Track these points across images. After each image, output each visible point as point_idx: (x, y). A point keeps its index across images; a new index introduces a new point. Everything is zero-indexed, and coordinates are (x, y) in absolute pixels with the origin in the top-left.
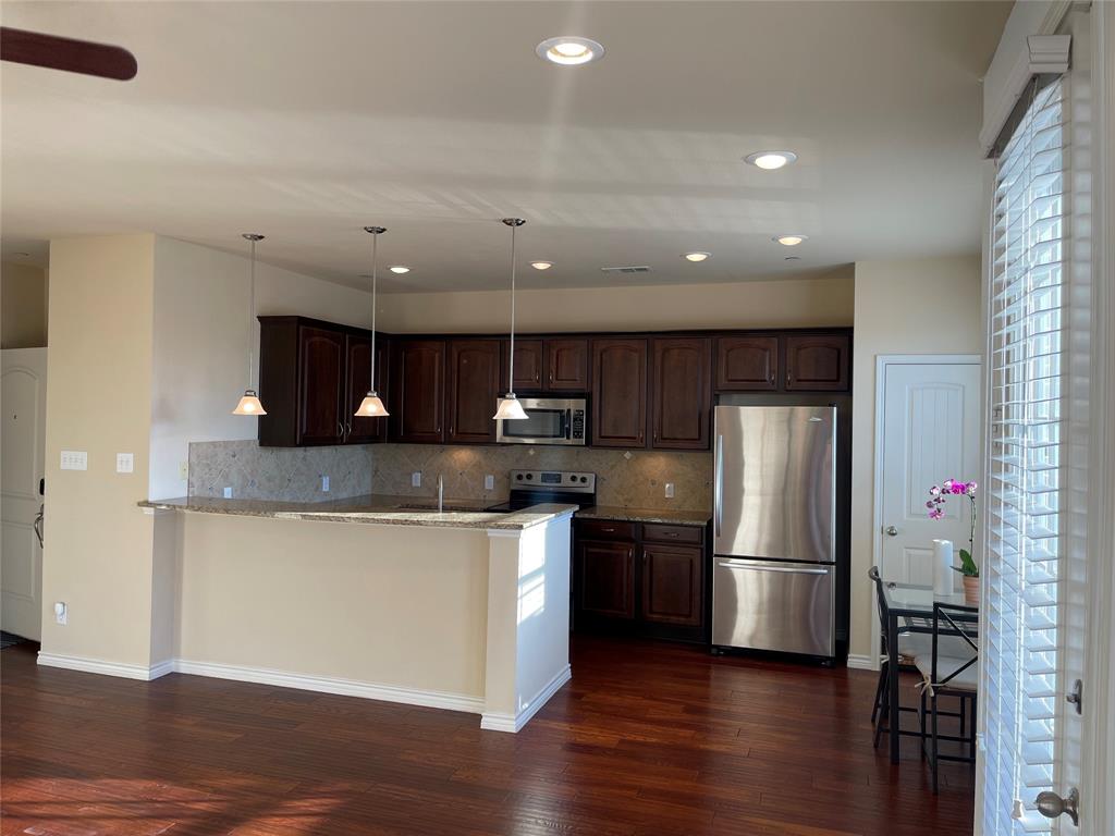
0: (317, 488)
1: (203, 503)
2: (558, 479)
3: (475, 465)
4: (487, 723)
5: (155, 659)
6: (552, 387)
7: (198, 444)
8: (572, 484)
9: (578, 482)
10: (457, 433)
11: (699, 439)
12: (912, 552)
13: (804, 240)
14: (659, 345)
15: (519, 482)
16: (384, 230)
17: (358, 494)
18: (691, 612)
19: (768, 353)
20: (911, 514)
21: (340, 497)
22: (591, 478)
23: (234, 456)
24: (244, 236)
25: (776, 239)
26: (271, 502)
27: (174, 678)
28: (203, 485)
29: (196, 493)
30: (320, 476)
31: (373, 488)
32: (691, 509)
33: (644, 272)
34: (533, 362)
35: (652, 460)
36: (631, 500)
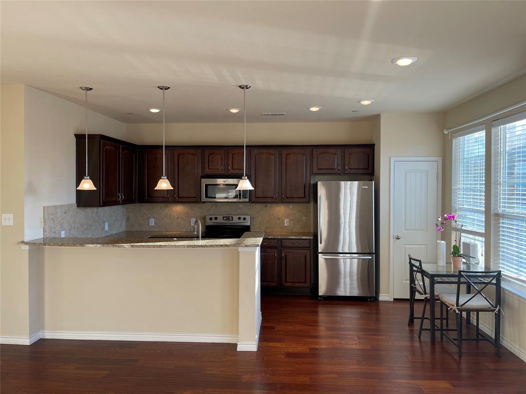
0: (103, 228)
1: (51, 241)
2: (231, 218)
3: (185, 213)
4: (240, 348)
5: (32, 332)
6: (229, 173)
7: (48, 207)
8: (239, 221)
9: (242, 220)
10: (178, 197)
11: (304, 197)
12: (406, 246)
13: (372, 102)
14: (284, 152)
15: (211, 221)
16: (169, 88)
17: (120, 231)
18: (305, 280)
19: (336, 156)
20: (406, 229)
21: (113, 233)
22: (248, 218)
23: (65, 213)
24: (81, 88)
25: (359, 102)
26: (83, 238)
27: (42, 342)
28: (51, 230)
29: (48, 236)
30: (104, 222)
31: (127, 228)
32: (297, 231)
33: (283, 116)
34: (220, 160)
35: (278, 208)
36: (268, 228)
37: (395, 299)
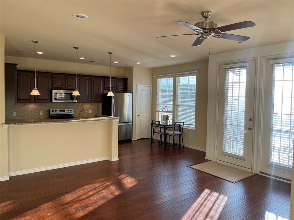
2: (64, 111)
3: (36, 109)
6: (66, 87)
8: (68, 112)
9: (70, 111)
11: (101, 100)
12: (141, 118)
13: (140, 63)
19: (114, 82)
20: (141, 112)
25: (136, 63)
34: (61, 80)
35: (86, 105)
37: (137, 139)
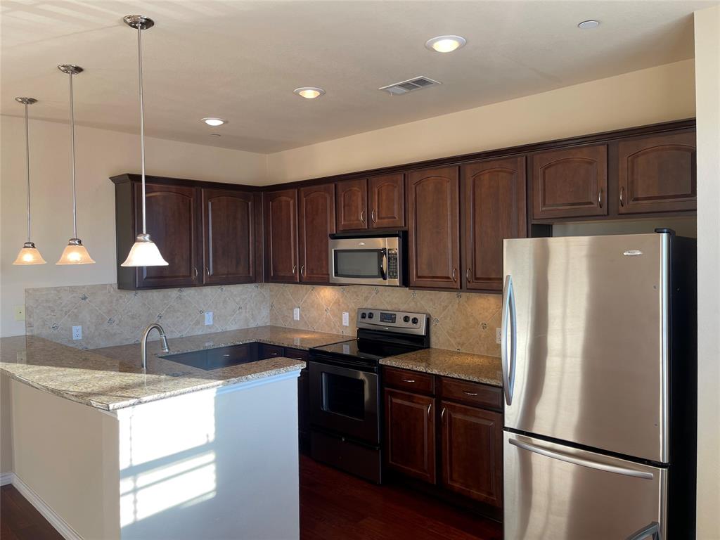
0: (197, 322)
2: (394, 319)
3: (335, 303)
7: (35, 290)
8: (404, 324)
9: (410, 323)
14: (469, 170)
15: (363, 320)
17: (253, 326)
21: (230, 329)
22: (422, 320)
23: (84, 299)
28: (44, 324)
29: (34, 333)
31: (270, 320)
34: (360, 202)
36: (463, 344)
